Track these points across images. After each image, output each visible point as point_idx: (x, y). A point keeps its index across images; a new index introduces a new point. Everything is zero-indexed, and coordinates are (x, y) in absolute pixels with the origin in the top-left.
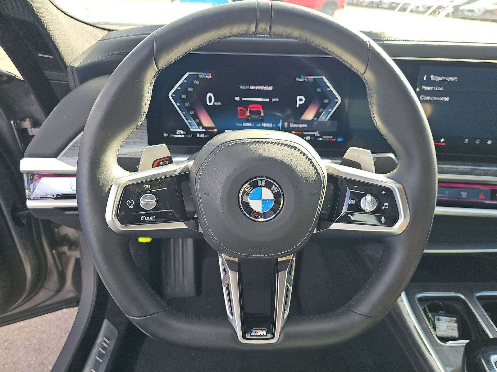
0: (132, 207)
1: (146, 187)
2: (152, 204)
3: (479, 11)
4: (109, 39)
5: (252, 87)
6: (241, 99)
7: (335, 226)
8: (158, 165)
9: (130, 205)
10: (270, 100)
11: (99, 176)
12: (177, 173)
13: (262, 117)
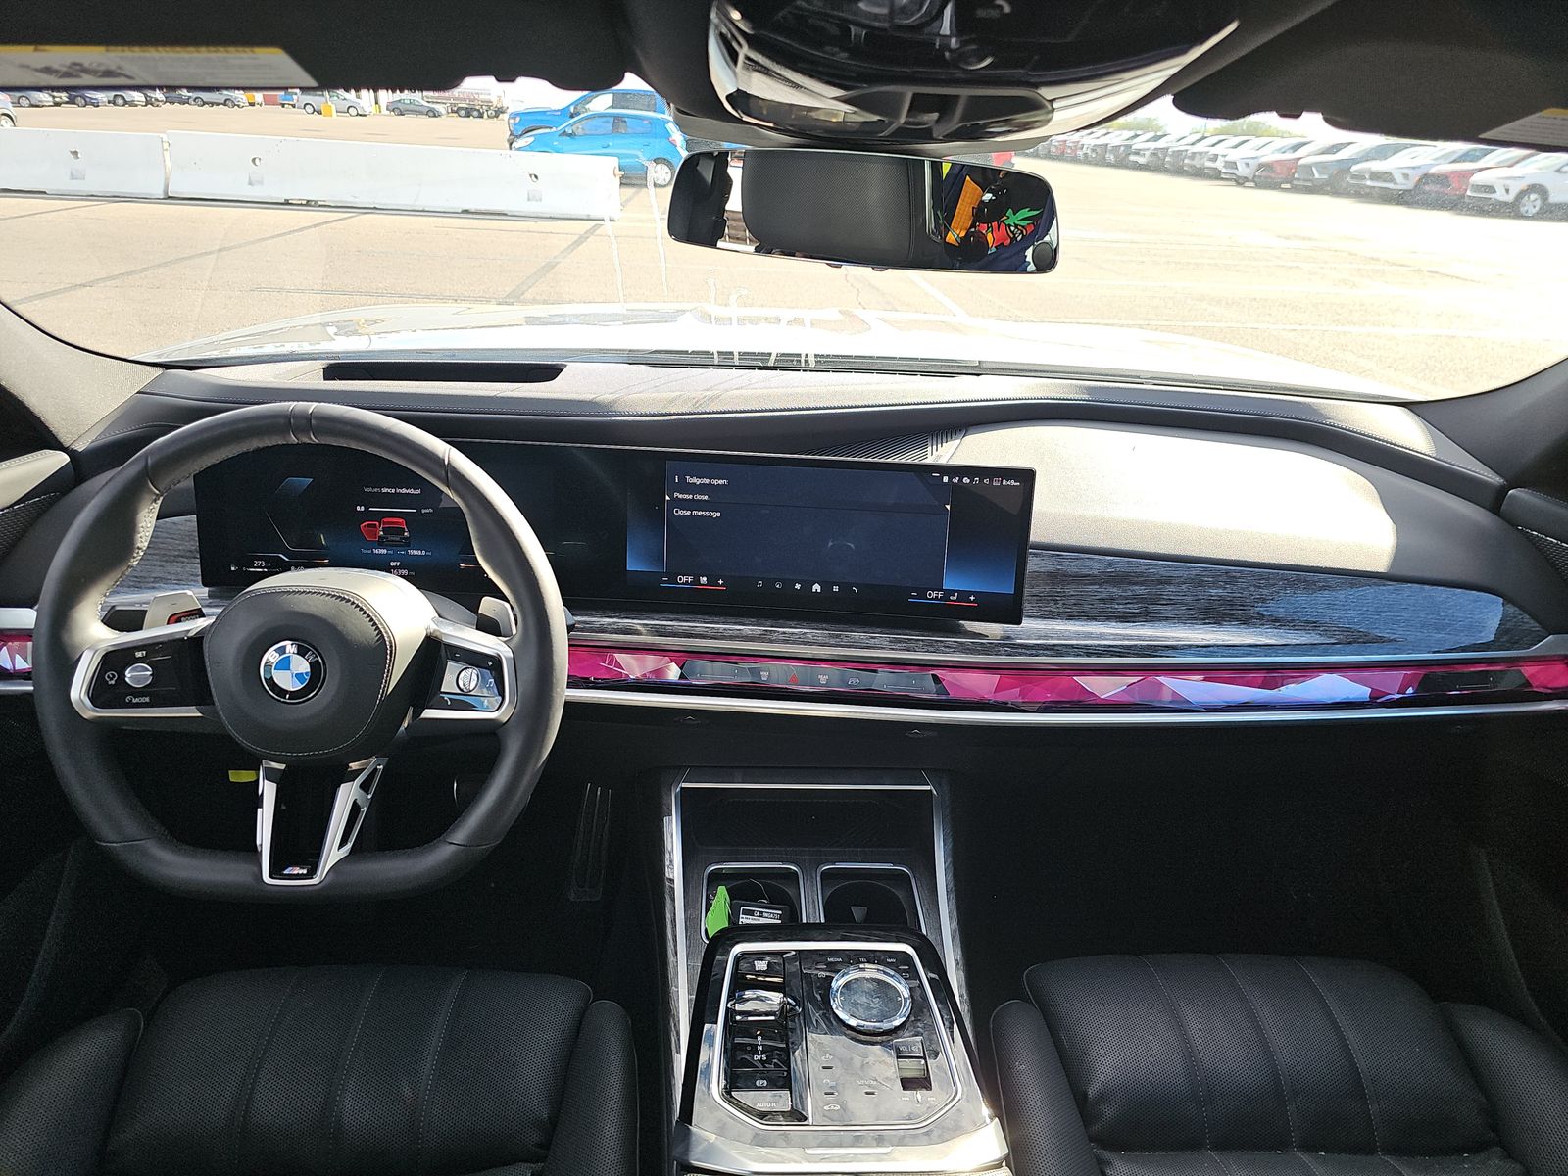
0: (113, 682)
1: (139, 654)
2: (147, 678)
3: (1406, 176)
4: (157, 394)
5: (385, 490)
6: (366, 508)
7: (430, 713)
8: (179, 621)
9: (111, 679)
10: (419, 511)
11: (65, 637)
12: (191, 634)
13: (406, 538)
